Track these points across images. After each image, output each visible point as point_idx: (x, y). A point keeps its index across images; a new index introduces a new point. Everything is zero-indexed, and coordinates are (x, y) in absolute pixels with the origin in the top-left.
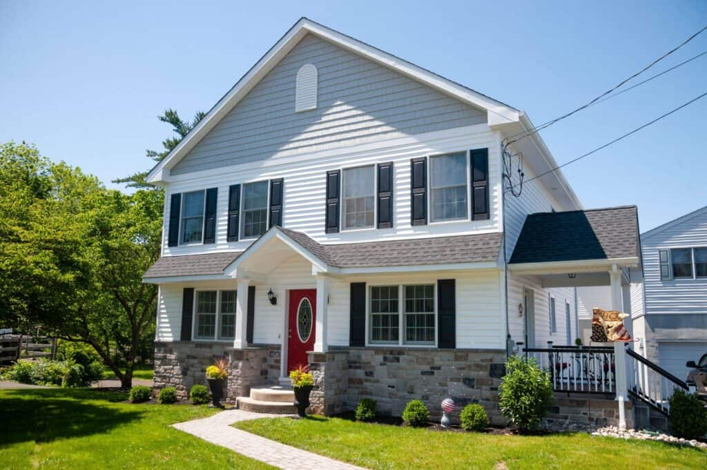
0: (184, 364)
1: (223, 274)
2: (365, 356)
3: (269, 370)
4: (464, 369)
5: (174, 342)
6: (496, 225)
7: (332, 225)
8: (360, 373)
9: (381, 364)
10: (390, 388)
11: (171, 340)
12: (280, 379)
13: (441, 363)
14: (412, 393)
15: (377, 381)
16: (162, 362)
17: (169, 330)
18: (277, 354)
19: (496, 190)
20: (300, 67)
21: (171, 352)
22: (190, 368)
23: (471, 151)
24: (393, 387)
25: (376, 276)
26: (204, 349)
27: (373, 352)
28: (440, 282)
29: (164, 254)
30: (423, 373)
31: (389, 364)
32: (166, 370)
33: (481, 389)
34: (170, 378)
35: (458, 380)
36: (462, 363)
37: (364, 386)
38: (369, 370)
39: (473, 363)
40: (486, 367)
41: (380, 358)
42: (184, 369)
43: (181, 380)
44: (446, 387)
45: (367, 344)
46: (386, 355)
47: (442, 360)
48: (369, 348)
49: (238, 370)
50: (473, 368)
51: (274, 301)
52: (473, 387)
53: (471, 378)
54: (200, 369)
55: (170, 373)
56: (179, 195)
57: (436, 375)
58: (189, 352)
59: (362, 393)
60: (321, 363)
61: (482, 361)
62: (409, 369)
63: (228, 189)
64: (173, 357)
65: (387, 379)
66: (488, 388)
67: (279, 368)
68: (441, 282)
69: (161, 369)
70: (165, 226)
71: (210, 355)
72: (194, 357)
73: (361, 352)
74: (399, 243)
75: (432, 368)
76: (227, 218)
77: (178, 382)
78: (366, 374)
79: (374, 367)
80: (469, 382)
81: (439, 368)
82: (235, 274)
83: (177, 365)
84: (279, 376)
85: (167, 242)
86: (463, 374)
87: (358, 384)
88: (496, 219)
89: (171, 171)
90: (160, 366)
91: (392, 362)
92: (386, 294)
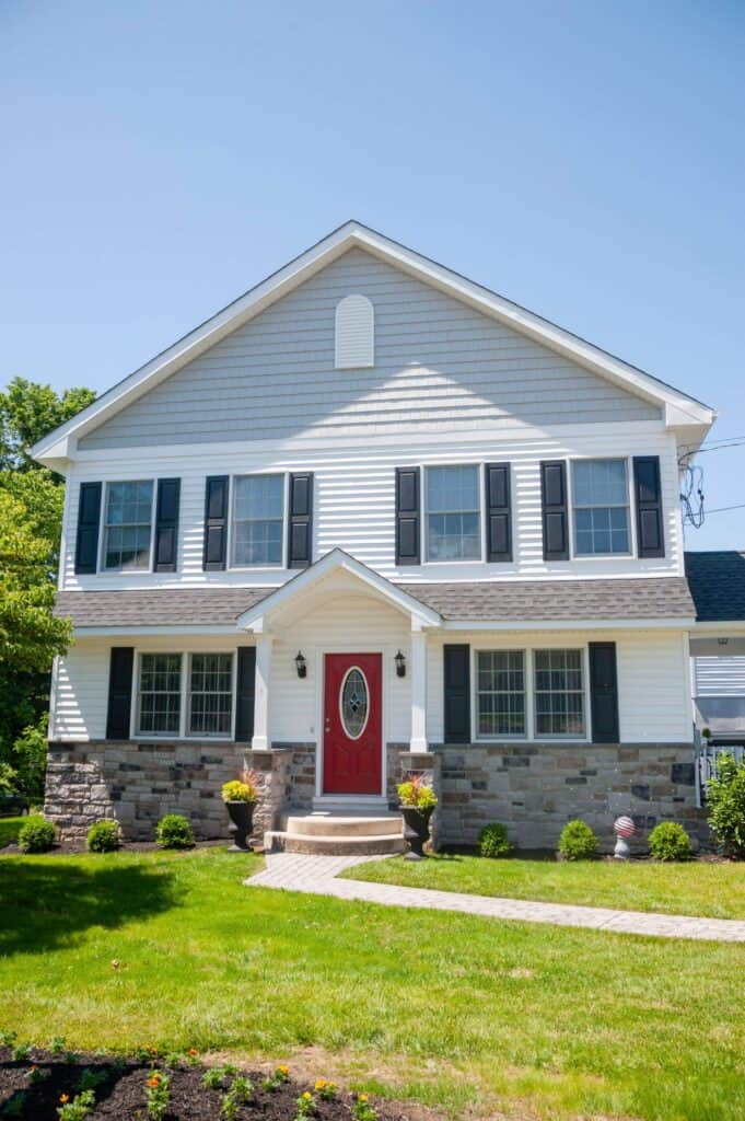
0: (115, 781)
1: (235, 624)
2: (471, 758)
3: (295, 786)
4: (632, 772)
5: (93, 743)
6: (674, 566)
7: (407, 552)
8: (463, 785)
9: (499, 770)
10: (516, 807)
11: (85, 738)
12: (315, 800)
13: (596, 765)
14: (552, 812)
15: (493, 796)
16: (63, 779)
17: (81, 721)
18: (309, 759)
19: (672, 517)
20: (342, 297)
21: (84, 760)
22: (128, 788)
23: (635, 459)
24: (521, 804)
25: (485, 634)
26: (155, 753)
27: (485, 751)
28: (591, 644)
29: (64, 586)
30: (570, 781)
31: (511, 769)
32: (73, 791)
33: (659, 800)
34: (81, 805)
35: (624, 789)
36: (631, 765)
37: (469, 804)
38: (478, 780)
39: (647, 764)
40: (666, 769)
41: (498, 760)
42: (114, 788)
43: (108, 809)
44: (605, 801)
45: (473, 739)
46: (507, 756)
47: (598, 761)
48: (477, 746)
49: (265, 787)
50: (646, 771)
51: (302, 672)
52: (647, 799)
53: (644, 785)
54: (149, 789)
55: (83, 797)
56: (96, 487)
57: (589, 784)
58: (124, 760)
59: (466, 816)
60: (426, 770)
61: (660, 760)
62: (546, 776)
63: (204, 482)
64: (89, 768)
65: (511, 793)
66: (671, 798)
67: (312, 782)
68: (594, 647)
69: (63, 791)
70: (67, 538)
71: (172, 763)
72: (137, 768)
73: (464, 751)
74: (528, 586)
75: (583, 773)
76: (202, 530)
77: (101, 813)
78: (474, 785)
79: (486, 774)
80: (641, 791)
81: (594, 773)
82: (261, 626)
83: (98, 782)
84: (313, 794)
85: (72, 566)
86: (632, 780)
87: (461, 801)
88: (675, 557)
89: (80, 440)
90: (59, 785)
91: (518, 765)
92: (504, 664)
